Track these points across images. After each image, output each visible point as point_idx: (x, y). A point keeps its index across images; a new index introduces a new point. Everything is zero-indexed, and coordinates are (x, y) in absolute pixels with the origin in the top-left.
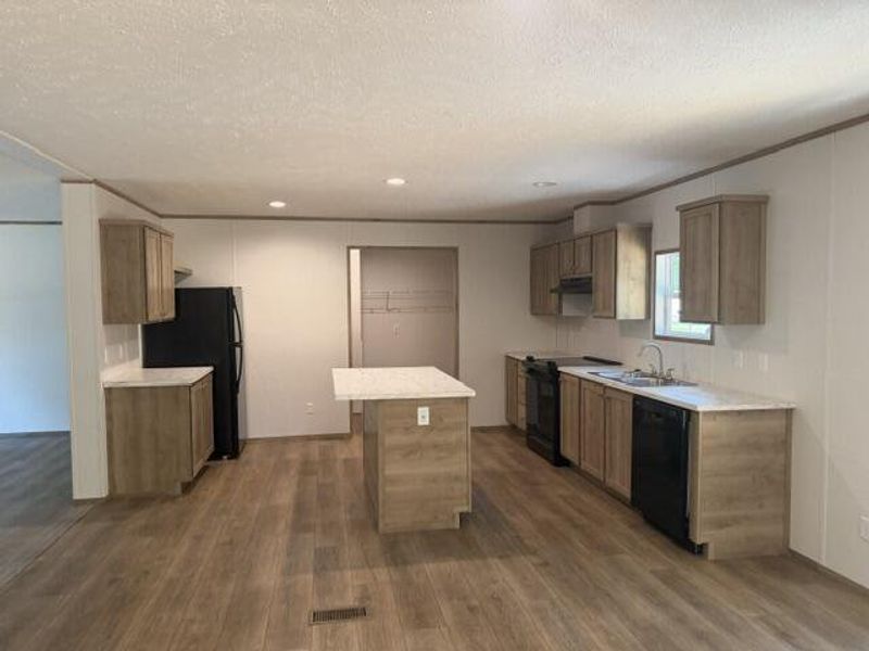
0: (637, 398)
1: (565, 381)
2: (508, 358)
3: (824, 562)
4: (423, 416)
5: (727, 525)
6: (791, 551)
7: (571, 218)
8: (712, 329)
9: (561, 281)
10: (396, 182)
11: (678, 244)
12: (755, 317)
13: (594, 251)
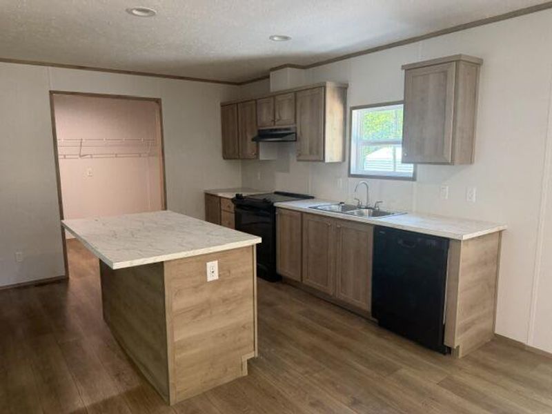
0: (378, 228)
1: (281, 214)
2: (207, 195)
4: (213, 271)
5: (469, 327)
6: (496, 335)
7: (268, 77)
8: (415, 168)
9: (259, 131)
11: (402, 98)
12: (469, 159)
13: (298, 104)
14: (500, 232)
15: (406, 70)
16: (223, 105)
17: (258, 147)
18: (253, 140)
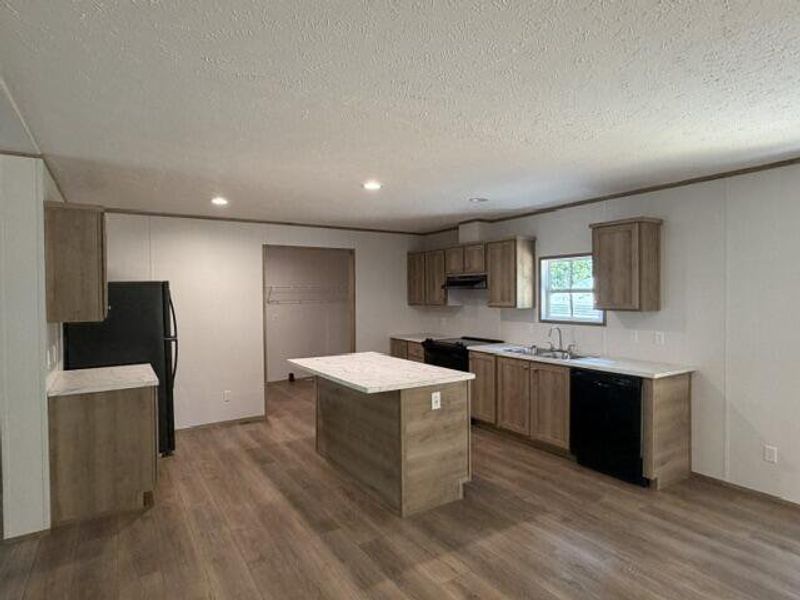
0: (574, 370)
1: (474, 358)
2: (393, 340)
3: (728, 479)
5: (666, 462)
6: (693, 473)
7: (456, 228)
8: (605, 314)
9: (448, 278)
10: (372, 186)
11: (590, 251)
12: (656, 306)
13: (489, 256)
14: (690, 374)
15: (594, 229)
16: (409, 254)
17: (446, 293)
18: (443, 287)
